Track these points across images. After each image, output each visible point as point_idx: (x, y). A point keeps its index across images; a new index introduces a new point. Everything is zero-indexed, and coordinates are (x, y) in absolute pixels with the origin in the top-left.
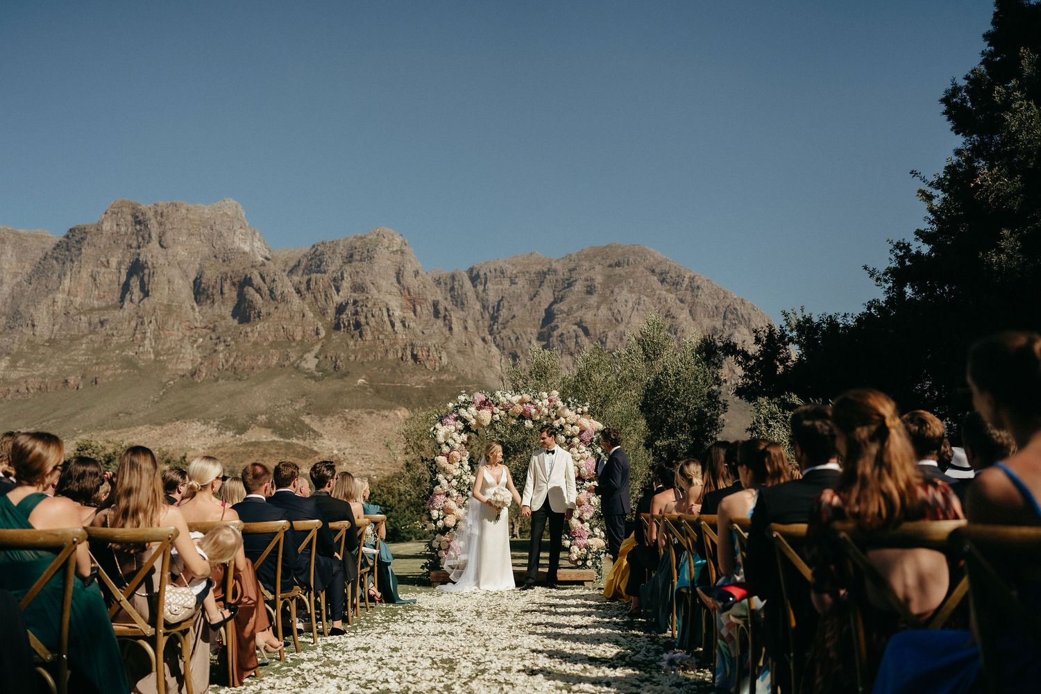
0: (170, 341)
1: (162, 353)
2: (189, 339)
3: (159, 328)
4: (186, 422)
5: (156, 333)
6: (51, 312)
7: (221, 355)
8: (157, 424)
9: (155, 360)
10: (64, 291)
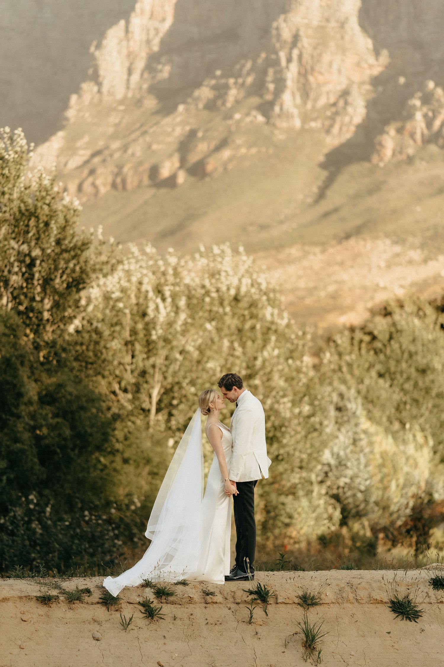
0: (328, 93)
1: (315, 115)
2: (359, 88)
3: (306, 70)
4: (365, 240)
5: (302, 80)
6: (125, 51)
7: (419, 116)
8: (314, 244)
9: (303, 130)
10: (142, 11)
